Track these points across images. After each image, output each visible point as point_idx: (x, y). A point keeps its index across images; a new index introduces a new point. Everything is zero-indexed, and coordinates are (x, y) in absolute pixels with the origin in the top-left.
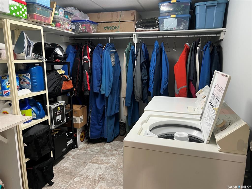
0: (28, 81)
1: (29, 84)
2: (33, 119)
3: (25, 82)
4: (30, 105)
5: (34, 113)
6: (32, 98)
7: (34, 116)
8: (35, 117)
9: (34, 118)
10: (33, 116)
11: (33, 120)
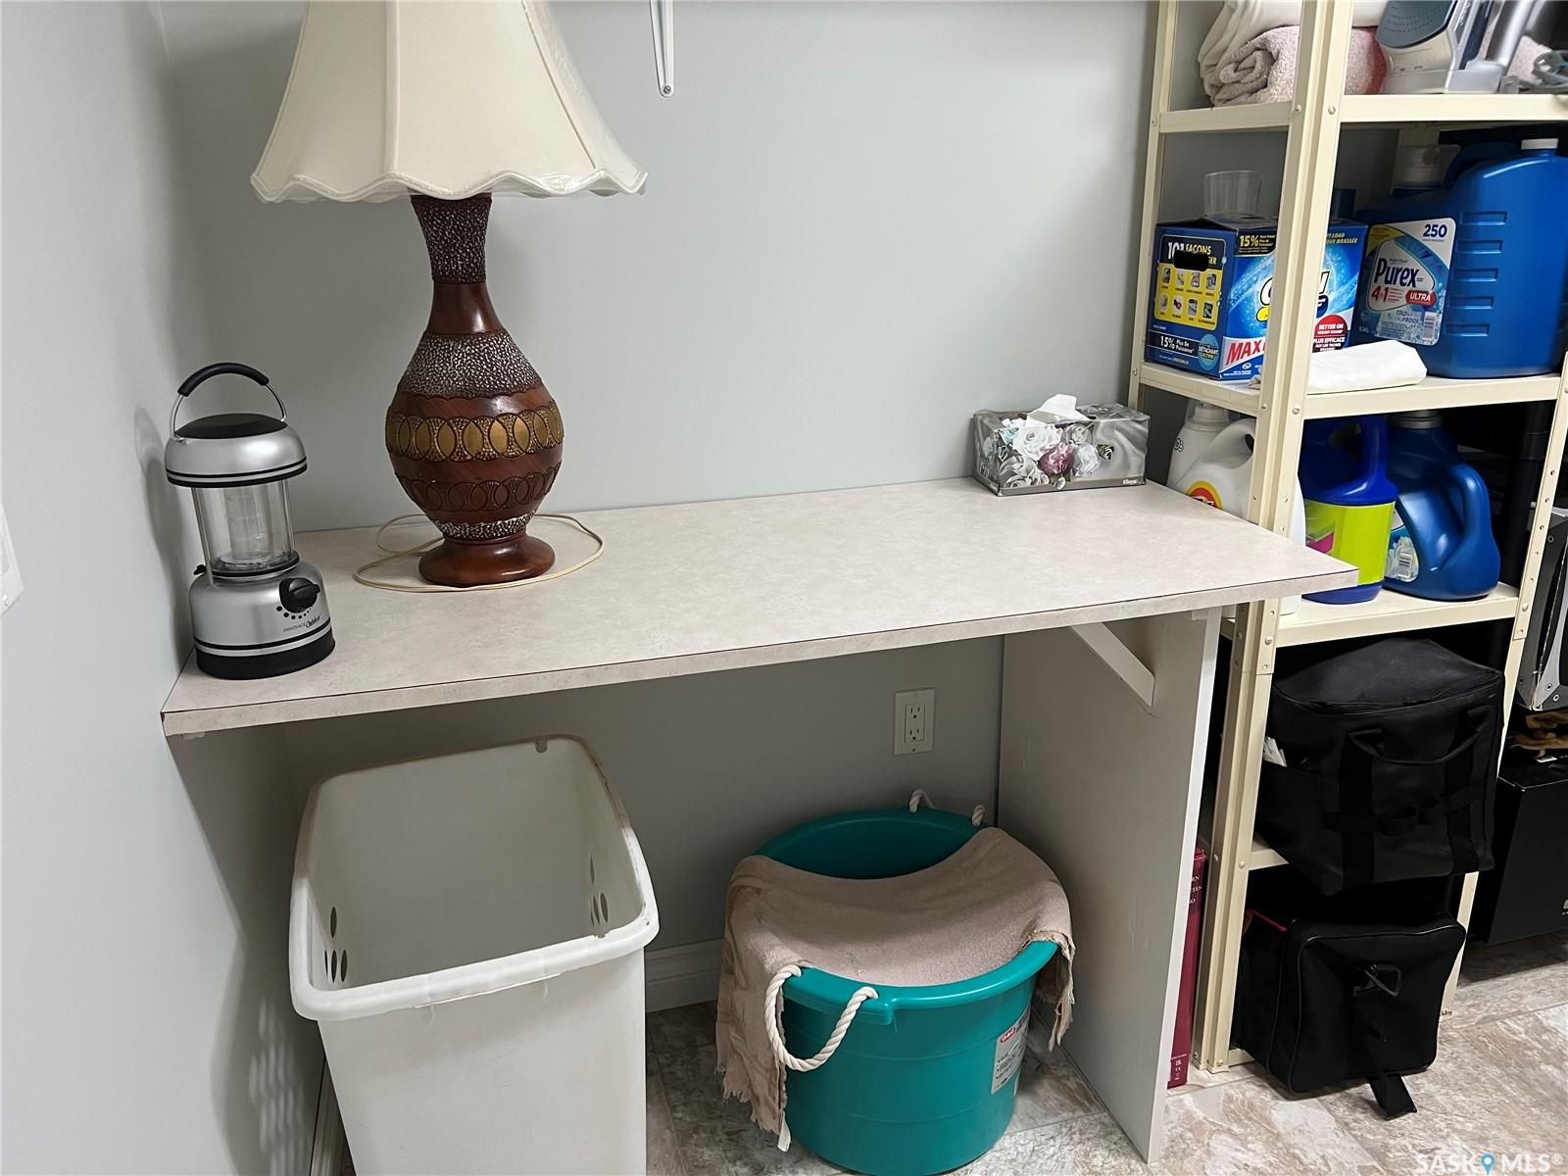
0: (1427, 282)
1: (1427, 308)
2: (1391, 584)
3: (1406, 289)
4: (1393, 477)
5: (1406, 540)
6: (1424, 425)
7: (1404, 563)
8: (1408, 579)
9: (1398, 582)
10: (1396, 562)
11: (1383, 594)
